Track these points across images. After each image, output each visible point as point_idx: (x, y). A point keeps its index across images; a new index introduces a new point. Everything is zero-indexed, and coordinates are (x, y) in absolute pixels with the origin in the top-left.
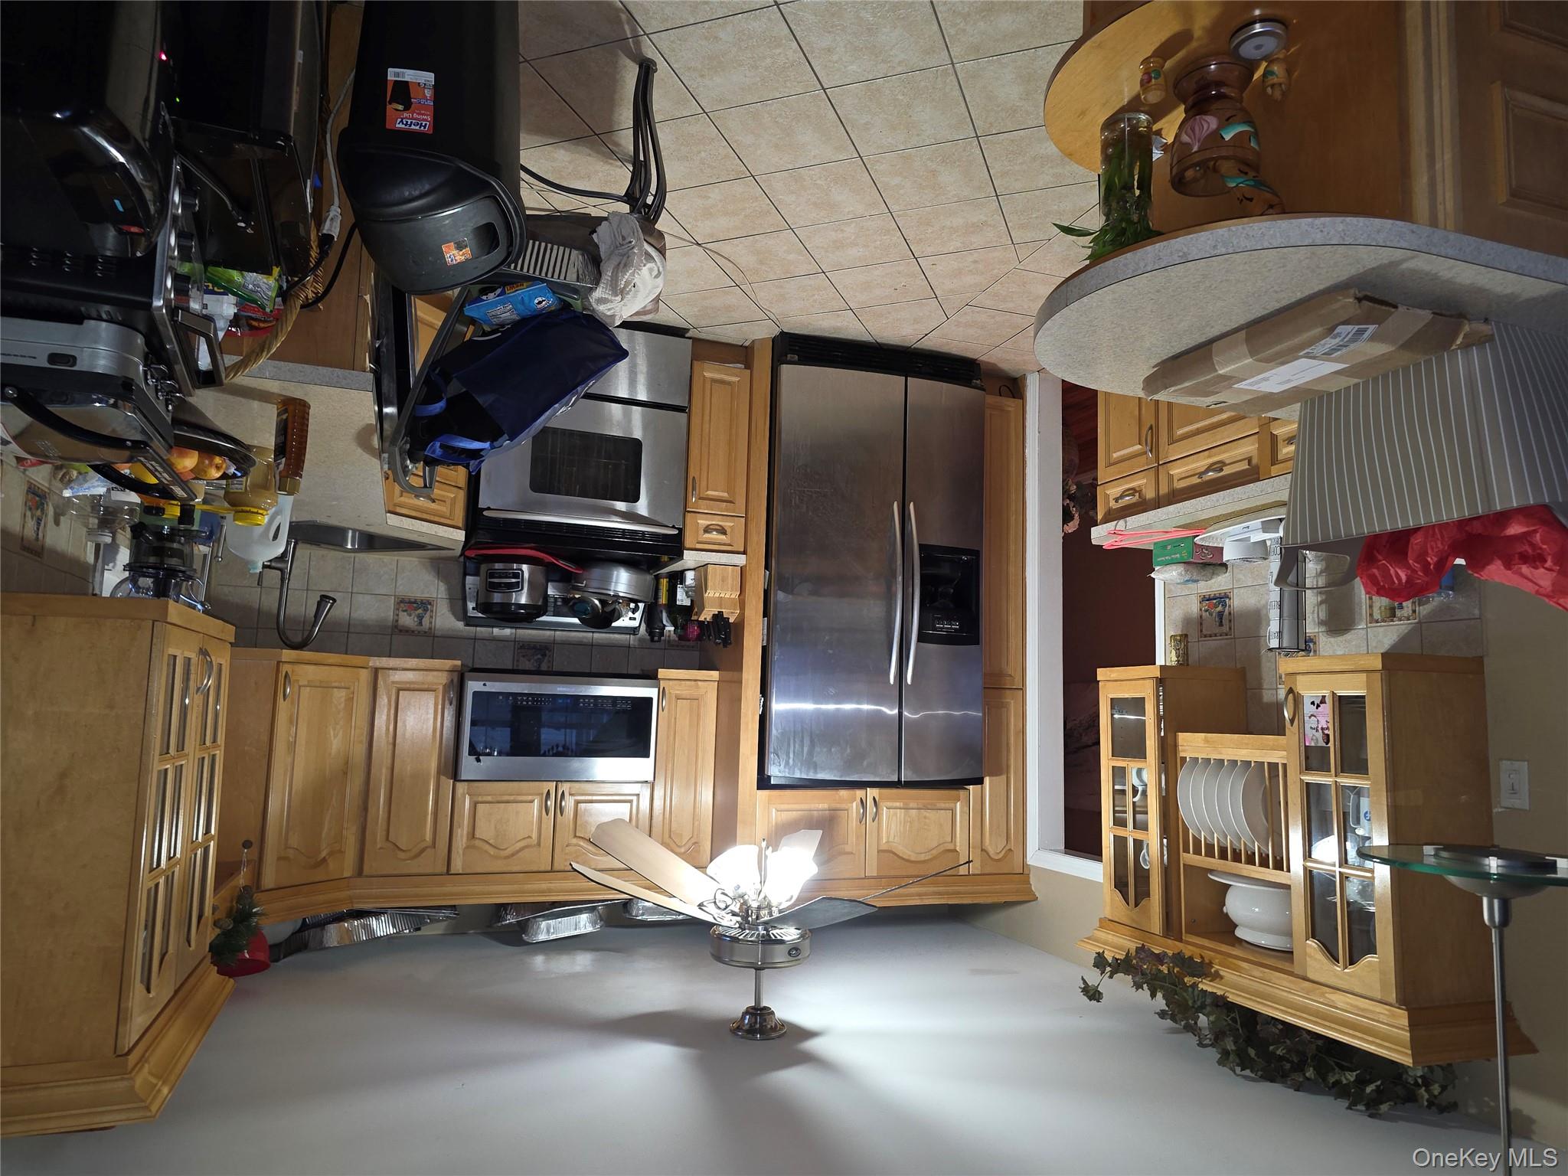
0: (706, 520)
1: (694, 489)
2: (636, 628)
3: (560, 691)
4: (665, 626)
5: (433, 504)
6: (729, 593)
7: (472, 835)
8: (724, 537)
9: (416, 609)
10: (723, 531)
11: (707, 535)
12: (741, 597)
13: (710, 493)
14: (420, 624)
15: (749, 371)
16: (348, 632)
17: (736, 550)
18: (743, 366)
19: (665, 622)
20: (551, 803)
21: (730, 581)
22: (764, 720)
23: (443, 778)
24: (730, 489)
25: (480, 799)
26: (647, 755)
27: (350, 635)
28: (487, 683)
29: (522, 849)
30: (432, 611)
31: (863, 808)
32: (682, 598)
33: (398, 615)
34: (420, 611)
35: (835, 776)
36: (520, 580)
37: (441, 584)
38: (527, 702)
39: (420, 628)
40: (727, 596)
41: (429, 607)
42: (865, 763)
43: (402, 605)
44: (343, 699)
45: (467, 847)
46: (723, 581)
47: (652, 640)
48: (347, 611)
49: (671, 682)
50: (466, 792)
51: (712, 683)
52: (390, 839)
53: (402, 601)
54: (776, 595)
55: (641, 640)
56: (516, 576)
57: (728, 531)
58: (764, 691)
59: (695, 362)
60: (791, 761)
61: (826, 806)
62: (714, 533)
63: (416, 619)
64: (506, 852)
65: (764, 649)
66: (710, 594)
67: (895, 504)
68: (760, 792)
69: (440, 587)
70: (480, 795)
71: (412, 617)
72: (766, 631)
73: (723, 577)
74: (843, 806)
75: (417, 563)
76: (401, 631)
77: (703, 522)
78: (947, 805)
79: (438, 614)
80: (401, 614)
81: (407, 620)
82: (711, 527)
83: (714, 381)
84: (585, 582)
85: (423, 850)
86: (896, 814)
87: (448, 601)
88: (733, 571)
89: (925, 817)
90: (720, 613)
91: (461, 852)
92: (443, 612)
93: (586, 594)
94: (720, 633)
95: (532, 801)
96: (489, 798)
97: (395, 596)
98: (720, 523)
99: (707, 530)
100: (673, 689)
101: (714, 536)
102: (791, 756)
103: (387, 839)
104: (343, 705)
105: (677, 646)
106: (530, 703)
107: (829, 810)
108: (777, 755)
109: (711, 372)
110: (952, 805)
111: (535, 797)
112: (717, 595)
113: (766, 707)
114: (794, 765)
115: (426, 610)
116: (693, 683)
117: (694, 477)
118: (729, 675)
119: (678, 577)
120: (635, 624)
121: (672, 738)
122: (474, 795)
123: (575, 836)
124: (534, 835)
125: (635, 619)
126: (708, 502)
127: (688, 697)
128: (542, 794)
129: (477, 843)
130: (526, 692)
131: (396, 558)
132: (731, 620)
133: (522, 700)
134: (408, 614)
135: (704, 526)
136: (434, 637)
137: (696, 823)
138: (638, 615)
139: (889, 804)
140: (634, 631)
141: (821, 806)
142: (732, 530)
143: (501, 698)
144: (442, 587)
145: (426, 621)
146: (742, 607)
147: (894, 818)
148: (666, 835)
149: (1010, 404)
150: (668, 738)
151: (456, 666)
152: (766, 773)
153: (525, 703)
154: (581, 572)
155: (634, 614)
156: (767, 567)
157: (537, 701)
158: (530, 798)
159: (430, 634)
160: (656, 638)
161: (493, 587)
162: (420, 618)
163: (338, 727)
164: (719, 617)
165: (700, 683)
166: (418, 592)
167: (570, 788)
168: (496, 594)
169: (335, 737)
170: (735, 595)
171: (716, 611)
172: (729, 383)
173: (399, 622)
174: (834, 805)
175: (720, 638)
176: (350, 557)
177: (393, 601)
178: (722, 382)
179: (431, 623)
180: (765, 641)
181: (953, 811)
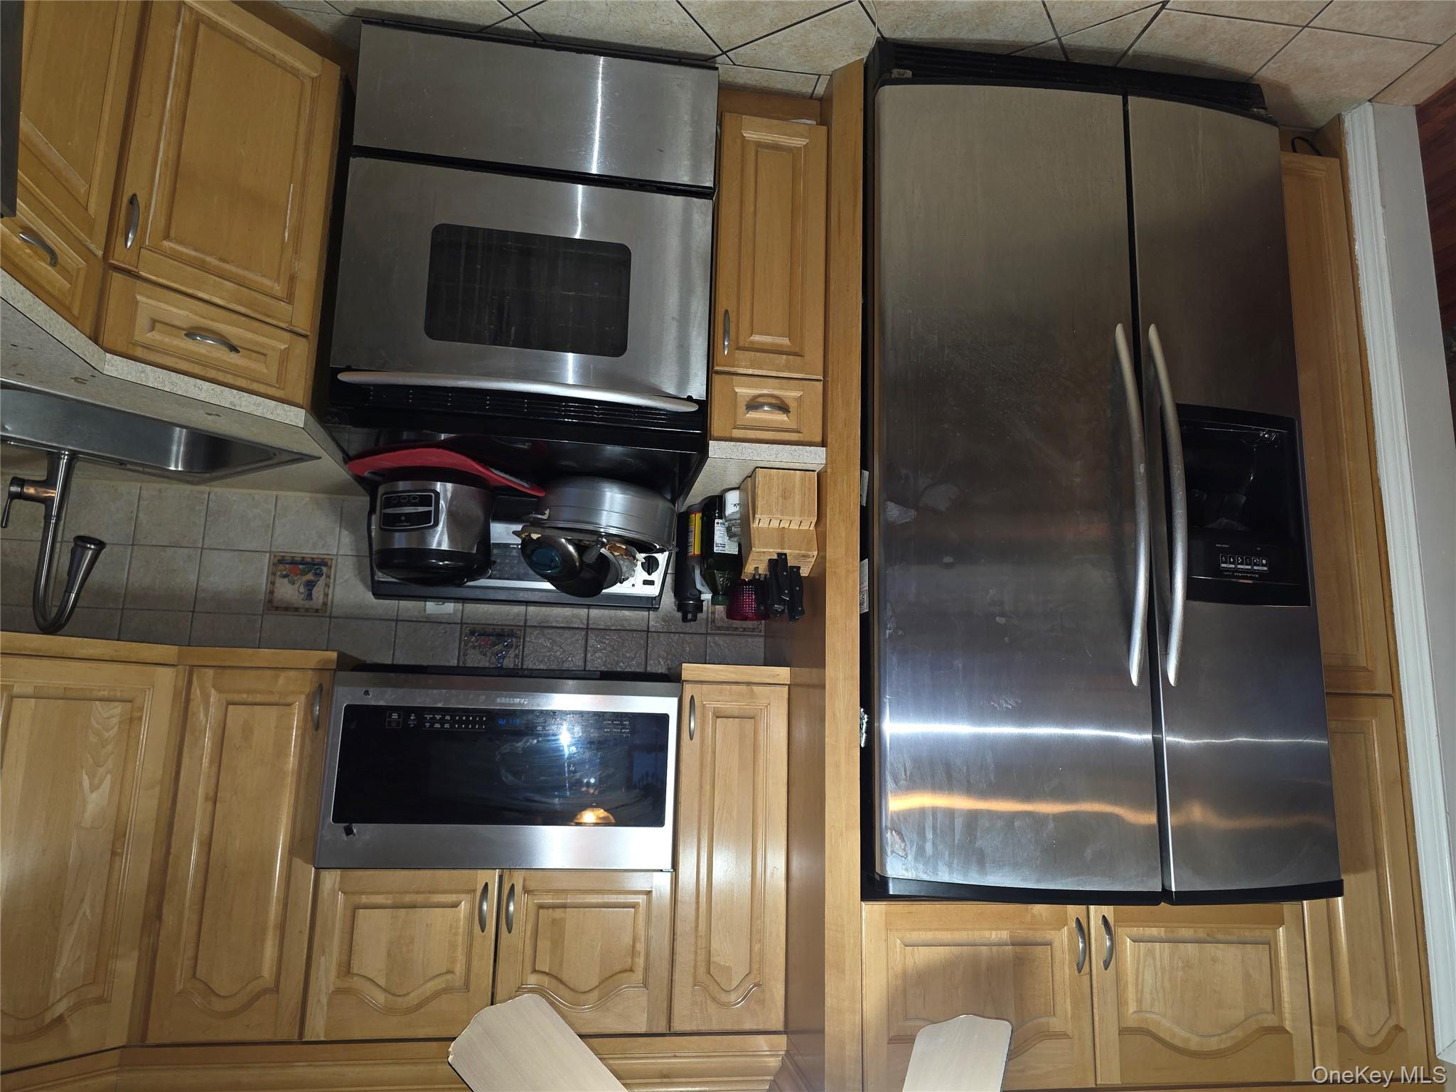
0: (749, 387)
1: (726, 332)
2: (652, 599)
3: (501, 704)
4: (700, 593)
5: (233, 355)
6: (797, 519)
7: (346, 969)
8: (783, 417)
9: (304, 573)
10: (783, 407)
11: (752, 415)
12: (820, 529)
13: (756, 338)
14: (309, 597)
15: (825, 128)
16: (193, 612)
17: (806, 439)
18: (815, 123)
19: (699, 586)
20: (489, 907)
21: (798, 497)
22: (869, 757)
23: (298, 863)
24: (793, 329)
25: (364, 899)
26: (659, 822)
27: (195, 614)
28: (371, 690)
29: (437, 994)
30: (329, 577)
31: (1084, 942)
32: (723, 542)
33: (273, 583)
34: (310, 577)
35: (1025, 880)
36: (432, 509)
37: (345, 533)
38: (442, 725)
39: (307, 604)
40: (794, 526)
41: (324, 569)
42: (1089, 853)
43: (281, 567)
44: (115, 720)
45: (338, 991)
46: (785, 498)
47: (685, 619)
48: (193, 578)
49: (705, 687)
50: (337, 886)
51: (778, 688)
52: (197, 976)
53: (281, 561)
54: (883, 509)
55: (667, 619)
56: (426, 501)
57: (793, 405)
58: (869, 701)
59: (727, 116)
60: (929, 847)
61: (1004, 935)
62: (766, 408)
63: (302, 590)
64: (407, 998)
65: (865, 620)
66: (762, 523)
67: (1119, 330)
68: (868, 907)
69: (342, 539)
70: (363, 893)
71: (297, 586)
72: (866, 584)
73: (784, 491)
74: (1039, 936)
75: (308, 499)
76: (277, 608)
77: (745, 391)
78: (1257, 933)
79: (337, 582)
80: (279, 581)
81: (289, 591)
82: (761, 400)
83: (759, 145)
84: (547, 512)
85: (257, 997)
86: (1150, 953)
87: (355, 559)
88: (803, 479)
89: (1214, 960)
90: (782, 557)
91: (324, 1000)
92: (346, 577)
93: (549, 532)
94: (781, 592)
95: (455, 905)
96: (380, 899)
97: (270, 552)
98: (776, 392)
99: (754, 405)
100: (711, 700)
101: (767, 415)
102: (930, 835)
103: (194, 976)
104: (113, 732)
105: (728, 629)
106: (447, 726)
107: (1013, 945)
108: (899, 833)
109: (755, 132)
110: (1267, 933)
111: (463, 896)
112: (775, 524)
113: (872, 732)
114: (937, 855)
115: (319, 575)
116: (744, 688)
117: (726, 312)
118: (806, 674)
119: (714, 506)
120: (653, 591)
121: (707, 787)
122: (354, 893)
123: (535, 971)
124: (459, 968)
125: (651, 583)
126: (753, 354)
127: (736, 715)
128: (474, 891)
129: (356, 983)
130: (440, 705)
131: (275, 493)
132: (805, 572)
133: (433, 721)
134: (289, 582)
135: (748, 399)
136: (330, 617)
137: (757, 947)
138: (657, 576)
139: (1137, 931)
140: (649, 604)
141: (994, 936)
142: (799, 406)
143: (395, 716)
144: (346, 538)
145: (318, 592)
146: (822, 547)
147: (1150, 960)
148: (702, 970)
149: (1317, 166)
150: (701, 787)
151: (328, 661)
152: (878, 870)
153: (437, 726)
154: (542, 495)
155: (649, 574)
156: (865, 464)
157: (460, 722)
158: (451, 898)
159: (322, 611)
160: (690, 616)
161: (390, 523)
162: (310, 585)
163: (101, 771)
164: (778, 563)
165: (755, 688)
166: (308, 549)
167: (524, 880)
168: (397, 534)
169: (93, 788)
170: (809, 524)
171: (773, 553)
172: (790, 150)
173: (276, 594)
174: (1022, 934)
175: (782, 602)
176: (202, 493)
177: (267, 561)
178: (776, 147)
179: (326, 595)
180: (866, 604)
181: (1271, 945)
